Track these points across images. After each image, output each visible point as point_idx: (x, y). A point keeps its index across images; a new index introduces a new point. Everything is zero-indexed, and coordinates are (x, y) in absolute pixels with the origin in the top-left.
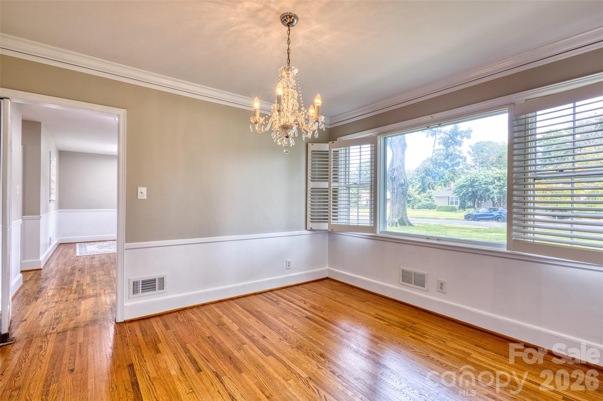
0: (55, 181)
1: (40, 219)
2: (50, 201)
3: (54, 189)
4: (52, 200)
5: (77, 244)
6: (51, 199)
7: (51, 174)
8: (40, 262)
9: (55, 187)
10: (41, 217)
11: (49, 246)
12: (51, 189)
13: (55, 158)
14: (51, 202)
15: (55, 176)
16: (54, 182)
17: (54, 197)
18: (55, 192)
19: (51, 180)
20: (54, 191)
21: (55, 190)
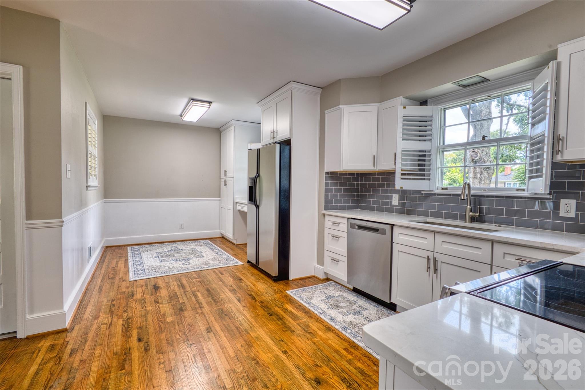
0: (97, 156)
1: (61, 226)
2: (87, 187)
3: (95, 168)
4: (90, 186)
5: (129, 248)
6: (89, 184)
7: (89, 143)
8: (65, 314)
9: (97, 166)
10: (63, 222)
11: (88, 262)
12: (89, 167)
13: (97, 121)
14: (89, 189)
15: (97, 149)
16: (95, 156)
17: (94, 181)
18: (97, 173)
19: (89, 152)
20: (95, 171)
21: (97, 169)
